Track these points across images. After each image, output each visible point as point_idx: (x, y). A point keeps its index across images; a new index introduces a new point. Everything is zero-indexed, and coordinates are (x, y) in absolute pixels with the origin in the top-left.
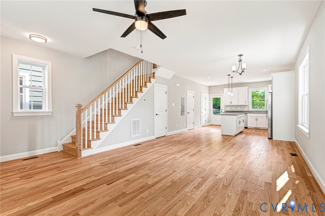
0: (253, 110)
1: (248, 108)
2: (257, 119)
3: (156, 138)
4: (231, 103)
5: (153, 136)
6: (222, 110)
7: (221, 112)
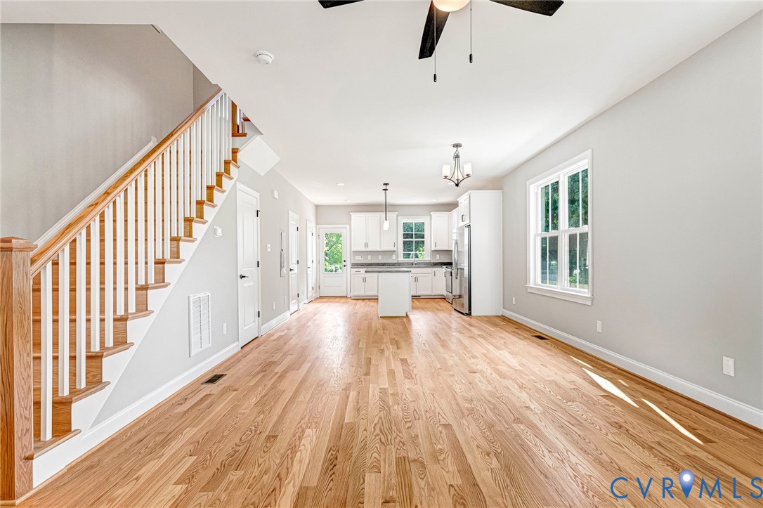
0: (407, 260)
1: (397, 257)
2: (416, 279)
3: (242, 348)
4: (366, 245)
5: (237, 343)
6: (345, 261)
7: (345, 266)
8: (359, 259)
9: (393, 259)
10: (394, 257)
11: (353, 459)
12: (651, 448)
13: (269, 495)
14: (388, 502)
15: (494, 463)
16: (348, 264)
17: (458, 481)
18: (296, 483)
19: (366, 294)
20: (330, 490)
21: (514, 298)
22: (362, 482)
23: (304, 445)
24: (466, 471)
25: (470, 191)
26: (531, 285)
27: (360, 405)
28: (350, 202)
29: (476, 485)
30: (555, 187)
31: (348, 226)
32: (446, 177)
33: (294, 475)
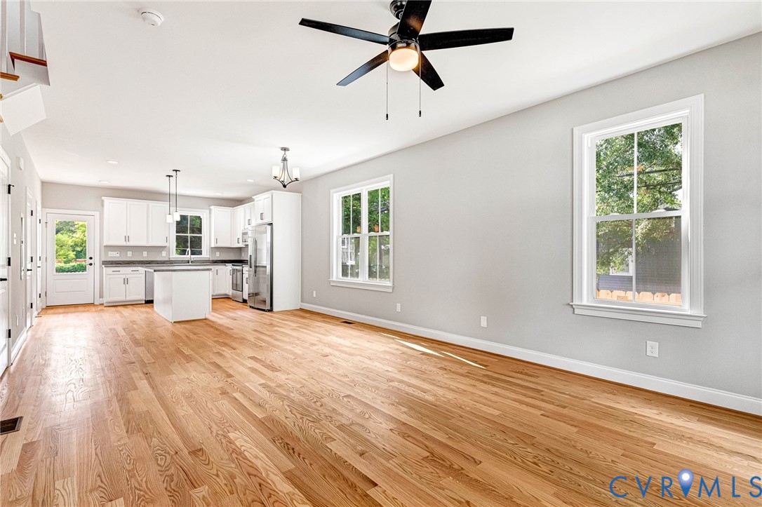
0: (181, 257)
1: (168, 253)
4: (127, 239)
6: (91, 258)
7: (91, 264)
8: (114, 256)
9: (163, 256)
10: (164, 254)
11: (302, 439)
12: (468, 376)
13: (261, 490)
14: (363, 454)
15: (404, 409)
16: (97, 261)
17: (392, 426)
18: (275, 472)
19: (128, 299)
20: (311, 464)
21: (314, 292)
22: (329, 451)
23: (241, 446)
24: (392, 419)
25: (273, 191)
26: (334, 279)
27: (257, 401)
28: (105, 183)
29: (404, 424)
30: (357, 198)
31: (97, 214)
32: (275, 177)
33: (264, 468)
